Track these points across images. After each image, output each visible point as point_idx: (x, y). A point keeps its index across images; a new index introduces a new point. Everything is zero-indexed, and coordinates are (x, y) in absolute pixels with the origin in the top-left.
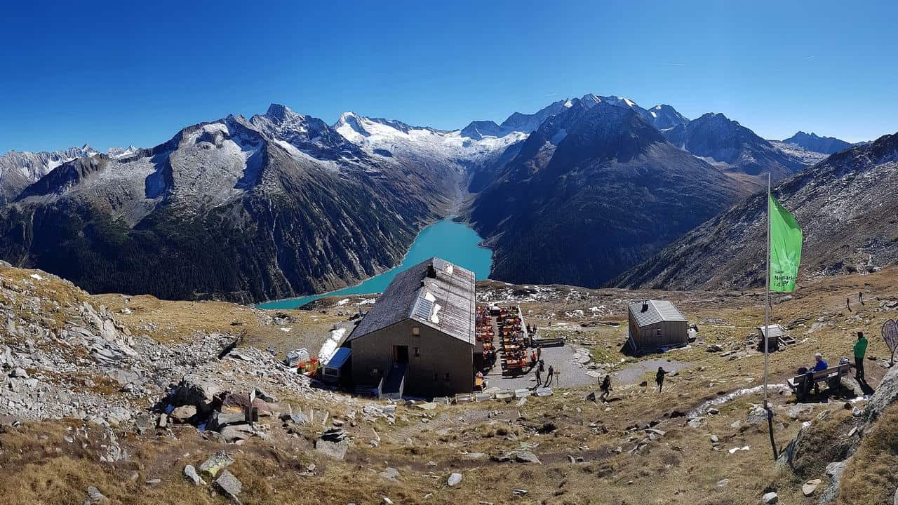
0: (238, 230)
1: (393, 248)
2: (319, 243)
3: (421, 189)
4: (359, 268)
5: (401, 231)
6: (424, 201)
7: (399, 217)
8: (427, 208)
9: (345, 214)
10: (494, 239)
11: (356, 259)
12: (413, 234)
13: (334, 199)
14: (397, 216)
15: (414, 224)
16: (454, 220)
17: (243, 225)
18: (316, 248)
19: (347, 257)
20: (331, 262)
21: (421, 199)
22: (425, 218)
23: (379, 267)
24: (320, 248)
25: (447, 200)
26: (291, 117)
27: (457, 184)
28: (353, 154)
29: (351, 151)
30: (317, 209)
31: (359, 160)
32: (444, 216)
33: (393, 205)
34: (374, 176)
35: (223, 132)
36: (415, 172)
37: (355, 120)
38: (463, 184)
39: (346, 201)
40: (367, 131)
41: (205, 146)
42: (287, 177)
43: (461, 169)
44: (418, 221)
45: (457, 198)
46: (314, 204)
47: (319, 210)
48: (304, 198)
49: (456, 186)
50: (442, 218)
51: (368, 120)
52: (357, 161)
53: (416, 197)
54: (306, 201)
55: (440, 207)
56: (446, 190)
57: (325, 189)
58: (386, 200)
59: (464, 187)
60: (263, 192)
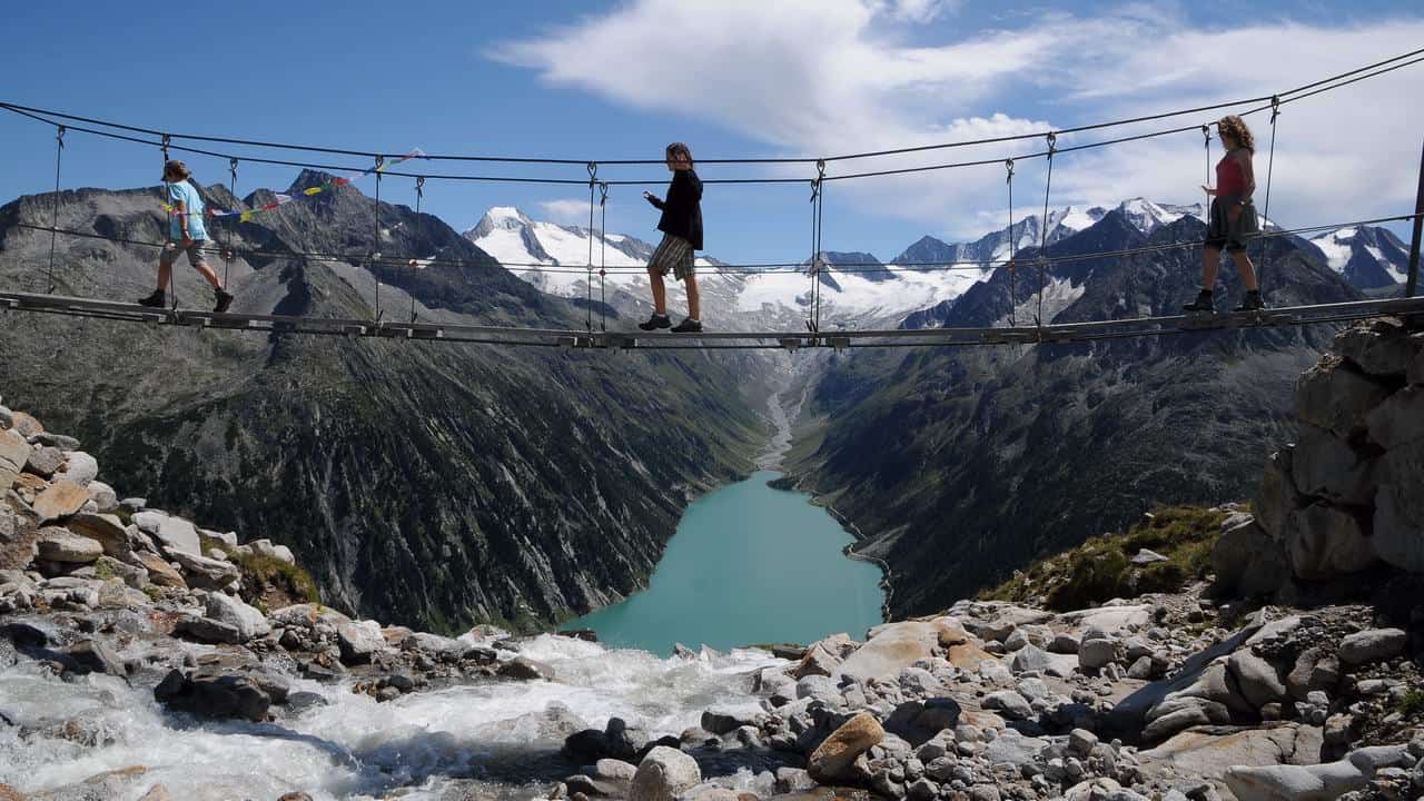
0: (219, 483)
1: (631, 544)
2: (447, 521)
3: (689, 403)
4: (552, 591)
5: (646, 503)
6: (701, 433)
7: (639, 467)
8: (707, 450)
9: (515, 452)
10: (881, 544)
11: (542, 569)
12: (673, 514)
13: (485, 412)
14: (634, 463)
15: (676, 487)
16: (773, 485)
17: (236, 469)
18: (440, 538)
19: (520, 564)
20: (482, 574)
21: (692, 426)
22: (700, 476)
23: (600, 594)
24: (452, 538)
25: (751, 435)
26: (357, 205)
27: (775, 396)
28: (524, 308)
29: (520, 297)
30: (440, 435)
31: (538, 319)
32: (744, 474)
33: (623, 436)
34: (575, 360)
35: (157, 220)
36: (676, 359)
37: (520, 226)
38: (789, 398)
39: (517, 420)
40: (551, 255)
41: (98, 252)
42: (360, 350)
43: (786, 361)
44: (684, 480)
45: (775, 430)
46: (434, 422)
47: (446, 438)
48: (404, 405)
49: (773, 402)
50: (742, 479)
51: (552, 229)
52: (532, 323)
53: (680, 420)
54: (412, 413)
55: (736, 449)
56: (746, 408)
57: (461, 385)
58: (608, 423)
59: (791, 405)
60: (295, 384)
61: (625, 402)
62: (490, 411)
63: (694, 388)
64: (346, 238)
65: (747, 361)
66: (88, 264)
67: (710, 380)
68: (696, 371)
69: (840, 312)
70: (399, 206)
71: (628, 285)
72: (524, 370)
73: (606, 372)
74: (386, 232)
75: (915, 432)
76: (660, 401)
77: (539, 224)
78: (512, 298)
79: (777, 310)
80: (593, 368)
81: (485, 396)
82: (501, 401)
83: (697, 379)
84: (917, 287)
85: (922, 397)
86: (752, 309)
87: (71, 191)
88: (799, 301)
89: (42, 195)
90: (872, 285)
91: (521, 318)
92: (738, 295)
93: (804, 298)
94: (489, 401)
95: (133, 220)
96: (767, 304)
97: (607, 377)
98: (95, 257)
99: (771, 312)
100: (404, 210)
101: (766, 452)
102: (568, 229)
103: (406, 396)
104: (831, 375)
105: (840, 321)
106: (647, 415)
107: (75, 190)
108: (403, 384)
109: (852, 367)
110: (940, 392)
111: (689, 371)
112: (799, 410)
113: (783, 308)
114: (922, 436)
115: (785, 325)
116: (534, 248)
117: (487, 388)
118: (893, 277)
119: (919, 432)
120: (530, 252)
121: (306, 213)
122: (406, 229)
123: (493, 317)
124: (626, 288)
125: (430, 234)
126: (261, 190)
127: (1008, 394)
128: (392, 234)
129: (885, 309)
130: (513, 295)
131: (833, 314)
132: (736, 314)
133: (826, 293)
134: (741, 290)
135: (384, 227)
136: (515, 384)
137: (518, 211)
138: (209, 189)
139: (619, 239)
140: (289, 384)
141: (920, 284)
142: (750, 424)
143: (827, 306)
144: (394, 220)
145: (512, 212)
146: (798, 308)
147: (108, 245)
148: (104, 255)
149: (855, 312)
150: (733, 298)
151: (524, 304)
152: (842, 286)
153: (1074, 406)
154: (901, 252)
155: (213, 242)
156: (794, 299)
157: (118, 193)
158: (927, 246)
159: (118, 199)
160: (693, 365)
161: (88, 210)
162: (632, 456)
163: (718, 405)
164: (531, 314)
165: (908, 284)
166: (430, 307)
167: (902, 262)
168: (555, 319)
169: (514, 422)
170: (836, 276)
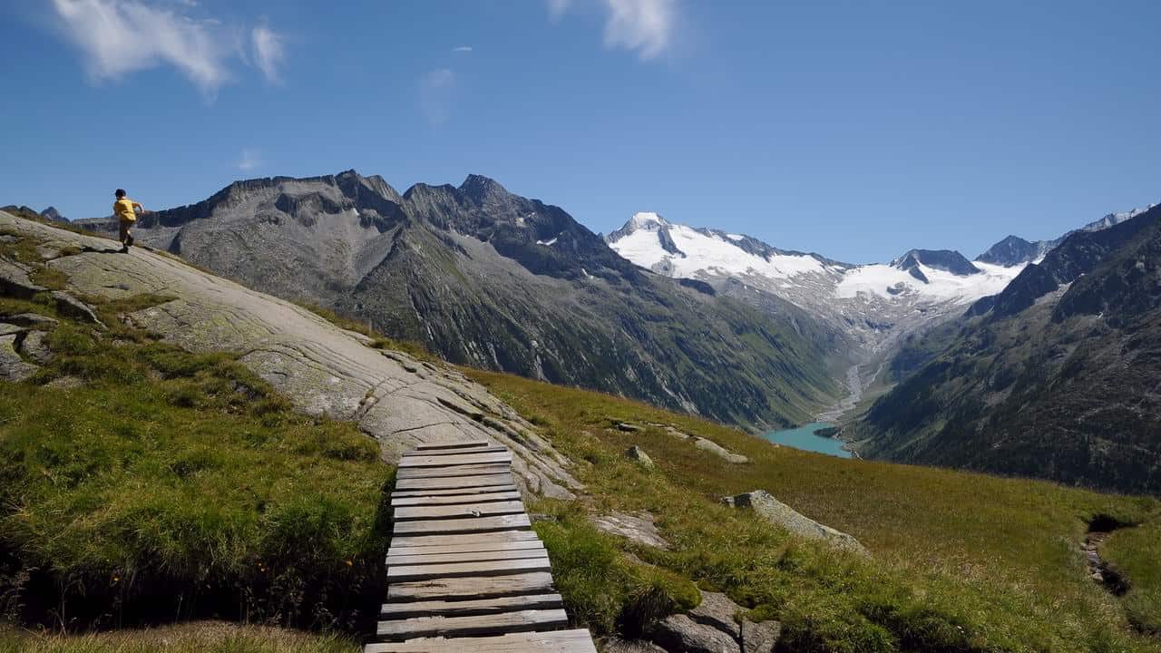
3: (763, 364)
6: (763, 387)
7: (689, 406)
8: (764, 400)
14: (685, 404)
16: (817, 432)
21: (757, 381)
22: (754, 421)
25: (820, 395)
26: (501, 199)
27: (856, 367)
28: (621, 279)
29: (620, 271)
30: (475, 355)
31: (632, 288)
32: (798, 423)
33: (682, 383)
34: (657, 321)
35: (322, 198)
36: (761, 330)
37: (658, 228)
38: (866, 370)
39: (557, 351)
40: (680, 249)
41: (273, 219)
42: (425, 287)
43: (871, 339)
44: (734, 422)
45: (847, 394)
46: (472, 344)
47: (480, 357)
48: (451, 330)
49: (853, 372)
50: (794, 427)
51: (686, 230)
52: (627, 291)
53: (744, 375)
54: (455, 335)
55: (799, 403)
56: (826, 375)
57: (514, 321)
58: (669, 371)
59: (867, 375)
60: (360, 306)
61: (693, 356)
62: (535, 343)
63: (773, 353)
64: (479, 220)
65: (836, 338)
66: (262, 227)
67: (791, 349)
68: (779, 340)
69: (925, 300)
70: (534, 200)
71: (741, 274)
72: (599, 322)
73: (681, 331)
74: (522, 220)
75: (934, 387)
76: (726, 357)
77: (676, 226)
78: (613, 272)
79: (869, 298)
80: (671, 328)
81: (531, 331)
82: (546, 336)
83: (778, 347)
84: (998, 279)
85: (951, 360)
86: (848, 297)
87: (269, 178)
88: (890, 290)
89: (249, 181)
90: (958, 279)
91: (618, 287)
92: (837, 285)
93: (894, 288)
94: (535, 335)
95: (304, 198)
96: (861, 293)
97: (681, 335)
98: (270, 221)
99: (863, 299)
100: (537, 203)
101: (831, 410)
102: (697, 230)
103: (454, 323)
104: (905, 350)
105: (924, 307)
106: (712, 369)
107: (272, 178)
108: (454, 314)
109: (922, 343)
110: (969, 355)
111: (772, 341)
112: (873, 379)
113: (875, 296)
114: (940, 390)
115: (875, 310)
116: (668, 245)
117: (536, 325)
118: (976, 271)
119: (937, 387)
120: (664, 247)
121: (451, 201)
122: (537, 217)
123: (582, 281)
124: (739, 276)
125: (555, 220)
126: (418, 184)
127: (1017, 352)
128: (525, 221)
129: (965, 298)
130: (614, 269)
131: (918, 301)
132: (833, 300)
133: (916, 285)
134: (840, 281)
135: (520, 215)
136: (583, 331)
137: (658, 216)
138: (368, 179)
139: (739, 238)
140: (356, 307)
141: (1001, 277)
142: (823, 388)
143: (914, 295)
144: (527, 211)
145: (653, 216)
146: (888, 296)
147: (283, 215)
148: (277, 221)
149: (938, 300)
150: (832, 287)
151: (621, 276)
152: (929, 279)
153: (1062, 356)
154: (987, 249)
155: (358, 214)
156: (886, 289)
157: (300, 180)
158: (1010, 245)
159: (299, 184)
160: (777, 336)
161: (277, 191)
162: (685, 397)
163: (794, 368)
164: (626, 284)
165: (990, 276)
166: (535, 272)
167: (986, 258)
168: (645, 288)
169: (554, 352)
170: (923, 269)
